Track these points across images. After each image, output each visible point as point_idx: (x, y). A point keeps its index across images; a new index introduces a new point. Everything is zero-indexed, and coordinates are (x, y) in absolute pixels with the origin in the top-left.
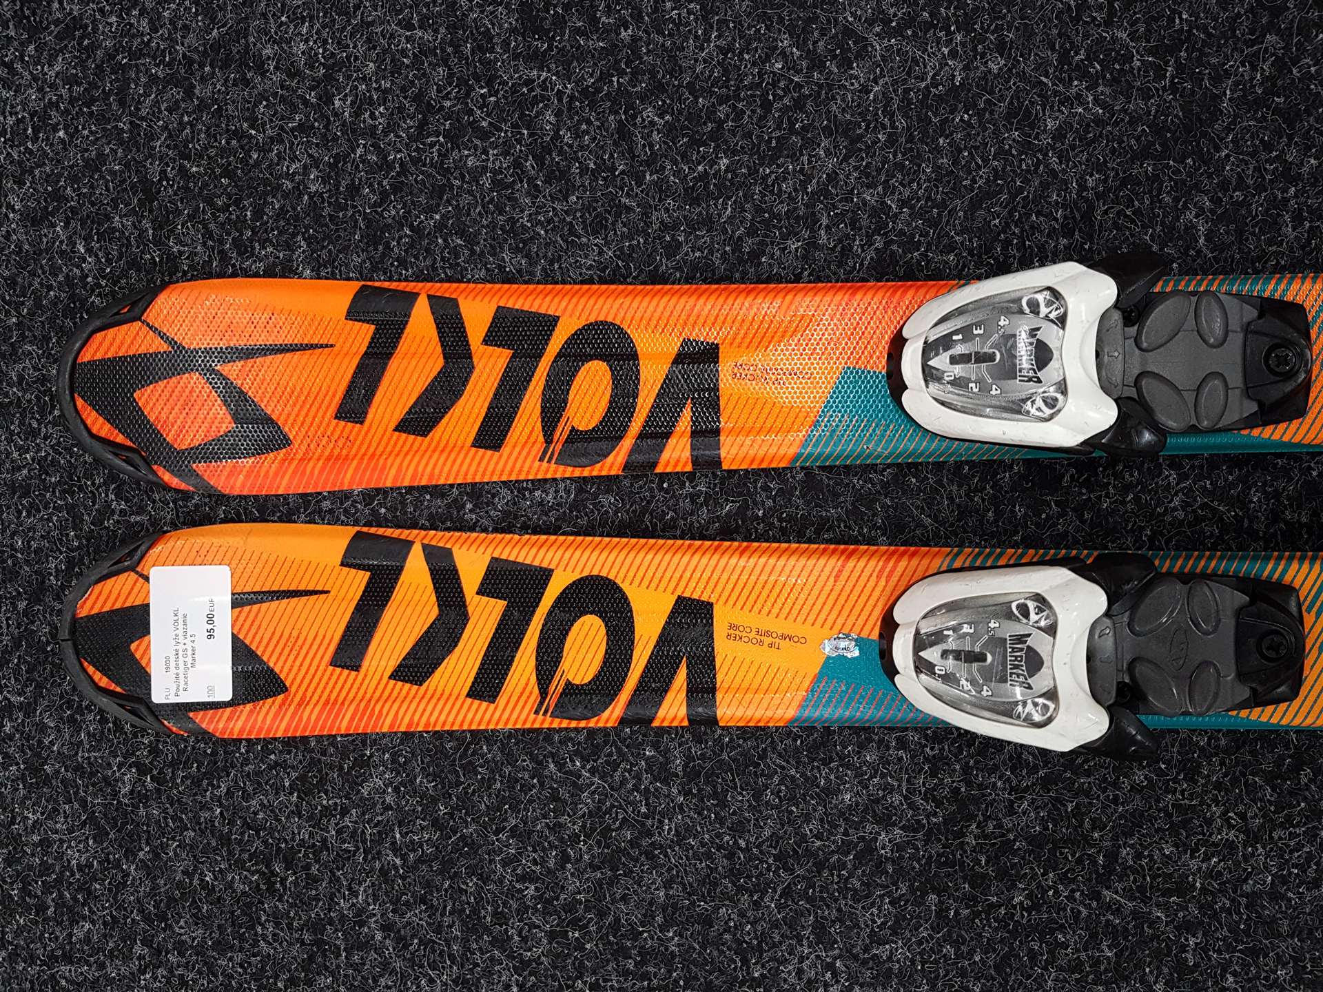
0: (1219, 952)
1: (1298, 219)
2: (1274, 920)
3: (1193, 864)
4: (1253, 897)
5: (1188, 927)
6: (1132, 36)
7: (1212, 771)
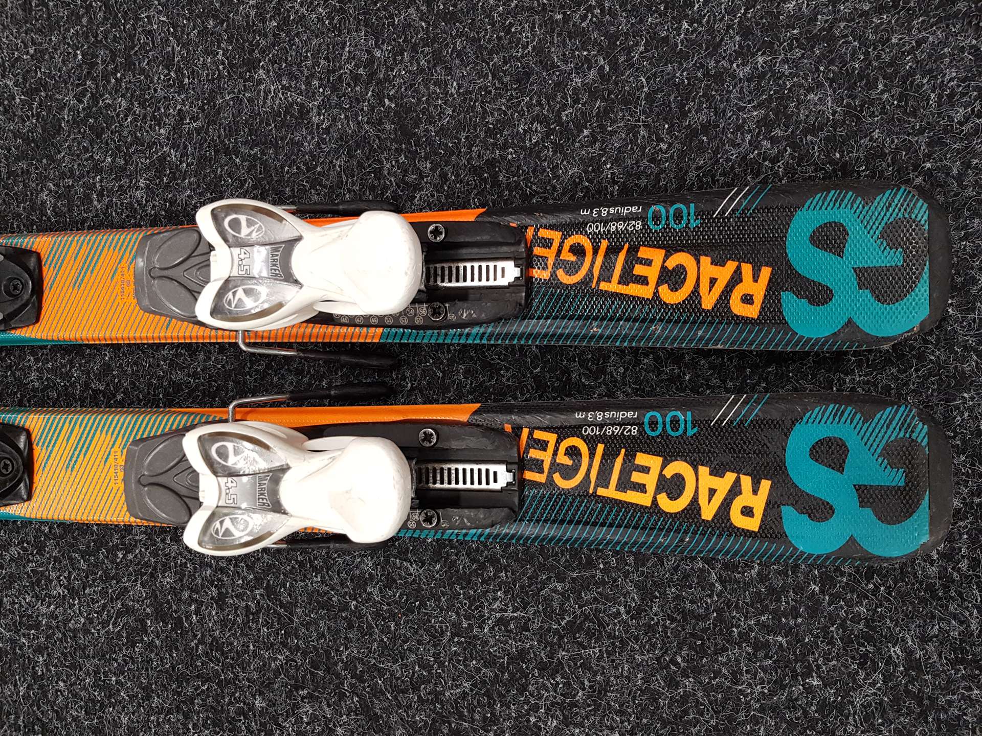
0: (56, 666)
1: (101, 195)
2: (86, 647)
3: (43, 609)
4: (75, 631)
5: (39, 650)
6: (16, 84)
7: (52, 549)
